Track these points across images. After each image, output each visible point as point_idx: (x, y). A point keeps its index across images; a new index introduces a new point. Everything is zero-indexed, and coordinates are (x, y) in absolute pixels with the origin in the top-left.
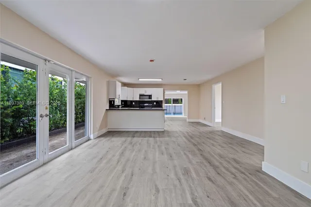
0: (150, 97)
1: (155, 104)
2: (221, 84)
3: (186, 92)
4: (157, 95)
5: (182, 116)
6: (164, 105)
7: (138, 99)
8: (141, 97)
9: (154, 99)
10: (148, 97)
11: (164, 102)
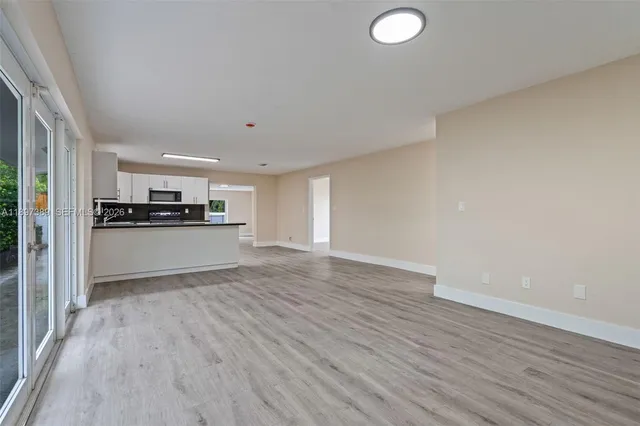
0: (177, 195)
1: (187, 211)
2: (328, 179)
3: (251, 189)
4: (193, 192)
6: (208, 214)
7: (145, 201)
8: (154, 195)
9: (186, 200)
10: (172, 196)
11: (207, 208)
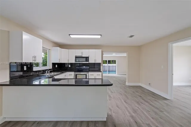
0: (87, 59)
4: (95, 57)
5: (116, 75)
7: (74, 62)
8: (77, 59)
9: (91, 61)
10: (84, 59)
11: (102, 65)
